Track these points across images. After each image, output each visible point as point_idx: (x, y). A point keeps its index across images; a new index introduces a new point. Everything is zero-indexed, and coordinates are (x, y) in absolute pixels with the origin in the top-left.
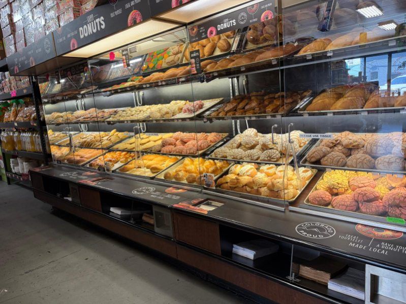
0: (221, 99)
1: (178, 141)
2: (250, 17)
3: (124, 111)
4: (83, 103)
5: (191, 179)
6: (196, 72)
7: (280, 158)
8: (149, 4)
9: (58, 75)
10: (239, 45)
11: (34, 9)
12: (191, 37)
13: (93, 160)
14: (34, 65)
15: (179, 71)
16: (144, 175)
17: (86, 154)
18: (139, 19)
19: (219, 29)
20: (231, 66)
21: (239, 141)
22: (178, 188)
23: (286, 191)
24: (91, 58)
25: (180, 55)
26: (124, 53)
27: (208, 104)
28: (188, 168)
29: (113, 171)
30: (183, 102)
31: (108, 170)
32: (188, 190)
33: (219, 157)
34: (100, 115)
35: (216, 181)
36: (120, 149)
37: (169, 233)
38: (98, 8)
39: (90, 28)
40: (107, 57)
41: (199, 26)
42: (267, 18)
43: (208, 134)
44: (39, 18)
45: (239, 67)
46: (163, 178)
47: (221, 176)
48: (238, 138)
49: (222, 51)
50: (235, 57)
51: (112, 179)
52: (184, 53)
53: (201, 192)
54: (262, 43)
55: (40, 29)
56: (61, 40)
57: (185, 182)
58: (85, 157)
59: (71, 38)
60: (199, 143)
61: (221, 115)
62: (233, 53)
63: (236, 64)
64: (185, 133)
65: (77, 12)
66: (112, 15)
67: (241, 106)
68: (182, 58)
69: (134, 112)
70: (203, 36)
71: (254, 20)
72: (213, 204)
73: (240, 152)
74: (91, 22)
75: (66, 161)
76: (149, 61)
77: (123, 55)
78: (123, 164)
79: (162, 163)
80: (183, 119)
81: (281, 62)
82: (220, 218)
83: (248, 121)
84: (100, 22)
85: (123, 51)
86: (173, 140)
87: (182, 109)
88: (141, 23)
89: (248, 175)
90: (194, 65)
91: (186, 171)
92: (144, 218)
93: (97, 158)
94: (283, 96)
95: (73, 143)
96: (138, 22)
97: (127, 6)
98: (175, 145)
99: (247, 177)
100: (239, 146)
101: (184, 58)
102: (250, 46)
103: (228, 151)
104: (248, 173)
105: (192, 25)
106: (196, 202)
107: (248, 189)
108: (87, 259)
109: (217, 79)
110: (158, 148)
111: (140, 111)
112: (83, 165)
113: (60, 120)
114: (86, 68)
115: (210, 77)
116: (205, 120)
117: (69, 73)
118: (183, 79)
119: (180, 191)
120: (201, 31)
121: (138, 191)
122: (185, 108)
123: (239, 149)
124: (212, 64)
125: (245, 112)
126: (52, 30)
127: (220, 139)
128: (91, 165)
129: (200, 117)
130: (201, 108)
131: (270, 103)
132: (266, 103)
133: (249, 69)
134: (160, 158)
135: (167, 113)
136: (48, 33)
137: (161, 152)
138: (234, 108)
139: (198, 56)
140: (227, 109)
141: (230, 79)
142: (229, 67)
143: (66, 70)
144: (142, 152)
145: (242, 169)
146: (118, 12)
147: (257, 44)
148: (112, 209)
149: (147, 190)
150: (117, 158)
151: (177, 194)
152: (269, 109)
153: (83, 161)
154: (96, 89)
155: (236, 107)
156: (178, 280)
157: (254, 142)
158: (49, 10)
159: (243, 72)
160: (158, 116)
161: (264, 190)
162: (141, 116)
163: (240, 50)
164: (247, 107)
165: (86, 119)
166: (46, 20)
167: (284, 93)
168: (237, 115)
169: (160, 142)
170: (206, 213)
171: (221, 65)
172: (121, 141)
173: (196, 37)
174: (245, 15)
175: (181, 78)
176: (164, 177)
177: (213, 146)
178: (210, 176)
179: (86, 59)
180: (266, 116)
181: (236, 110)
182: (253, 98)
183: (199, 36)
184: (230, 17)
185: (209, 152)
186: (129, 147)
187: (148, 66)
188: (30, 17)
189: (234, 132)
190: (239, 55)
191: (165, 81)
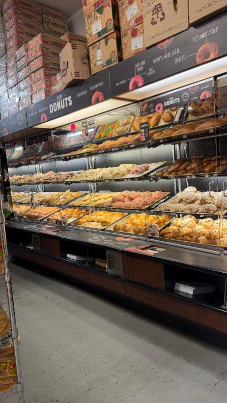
0: (165, 162)
1: (126, 198)
2: (191, 96)
3: (79, 173)
4: (41, 167)
5: (137, 230)
6: (145, 140)
7: (217, 210)
8: (110, 87)
9: (24, 143)
10: (181, 117)
11: (10, 90)
12: (141, 112)
13: (51, 215)
14: (7, 134)
15: (130, 139)
16: (96, 227)
17: (43, 211)
18: (101, 98)
19: (165, 105)
20: (175, 134)
21: (181, 197)
22: (126, 238)
23: (221, 239)
24: (54, 129)
25: (128, 126)
26: (84, 125)
27: (152, 166)
28: (134, 221)
29: (69, 225)
30: (131, 165)
31: (64, 223)
32: (135, 239)
33: (163, 210)
34: (58, 176)
35: (160, 231)
36: (75, 205)
37: (120, 273)
38: (67, 89)
39: (59, 105)
40: (68, 128)
41: (149, 103)
42: (206, 97)
43: (152, 193)
44: (14, 96)
45: (182, 135)
46: (112, 230)
47: (165, 228)
48: (180, 195)
49: (165, 122)
50: (178, 127)
51: (68, 231)
52: (132, 124)
53: (146, 241)
54: (201, 115)
55: (14, 106)
56: (32, 114)
57: (132, 232)
58: (43, 213)
59: (42, 113)
60: (146, 199)
61: (165, 175)
62: (176, 124)
63: (179, 133)
64: (132, 192)
65: (48, 92)
66: (79, 95)
67: (182, 167)
68: (130, 129)
69: (88, 174)
70: (152, 111)
71: (195, 98)
72: (157, 250)
73: (181, 206)
74: (60, 100)
75: (25, 217)
76: (101, 131)
77: (83, 127)
78: (75, 219)
79: (111, 218)
80: (132, 179)
81: (217, 131)
82: (165, 258)
83: (188, 180)
84: (68, 100)
85: (83, 123)
86: (121, 198)
87: (130, 171)
88: (102, 101)
89: (188, 227)
90: (144, 134)
91: (133, 224)
92: (97, 262)
93: (53, 214)
94: (218, 159)
95: (33, 200)
96: (100, 100)
97: (92, 88)
98: (123, 201)
99: (187, 228)
100: (181, 201)
101: (132, 129)
102: (191, 118)
103: (170, 205)
104: (188, 225)
105: (143, 102)
106: (143, 247)
107: (188, 238)
108: (46, 297)
109: (162, 146)
110: (109, 204)
111: (93, 173)
112: (41, 220)
113: (23, 181)
114: (49, 137)
115: (156, 144)
116: (151, 179)
117: (34, 141)
118: (134, 146)
119: (128, 239)
120: (150, 107)
121: (92, 239)
122: (133, 170)
123: (181, 204)
124: (159, 133)
125: (187, 172)
126: (26, 106)
127: (163, 196)
128: (48, 220)
129: (146, 177)
130: (147, 170)
131: (207, 165)
132: (205, 164)
133: (190, 137)
134: (108, 214)
135: (118, 174)
136: (21, 108)
137: (112, 207)
138: (176, 168)
139: (147, 127)
140: (170, 170)
141: (173, 145)
142: (173, 135)
143: (31, 139)
144: (95, 207)
145: (182, 221)
146: (85, 93)
147: (197, 116)
148: (69, 256)
149: (100, 238)
150: (71, 214)
151: (126, 242)
152: (207, 169)
153: (41, 217)
154: (54, 155)
155: (179, 167)
156: (126, 316)
157: (194, 198)
158: (23, 90)
159: (185, 139)
160: (110, 176)
161: (202, 239)
162: (95, 177)
163: (182, 121)
164: (188, 168)
165: (47, 181)
166: (20, 98)
167: (220, 157)
168: (179, 174)
169: (110, 199)
170: (153, 254)
171: (166, 134)
172: (74, 200)
173: (146, 111)
174: (188, 94)
175: (131, 144)
176: (114, 229)
177: (157, 202)
178: (155, 226)
179: (50, 129)
180: (204, 175)
181: (178, 171)
182: (192, 161)
183: (149, 111)
184: (175, 96)
185: (153, 207)
186: (83, 203)
187: (100, 136)
188: (6, 96)
189: (175, 191)
190: (181, 126)
191: (117, 147)
